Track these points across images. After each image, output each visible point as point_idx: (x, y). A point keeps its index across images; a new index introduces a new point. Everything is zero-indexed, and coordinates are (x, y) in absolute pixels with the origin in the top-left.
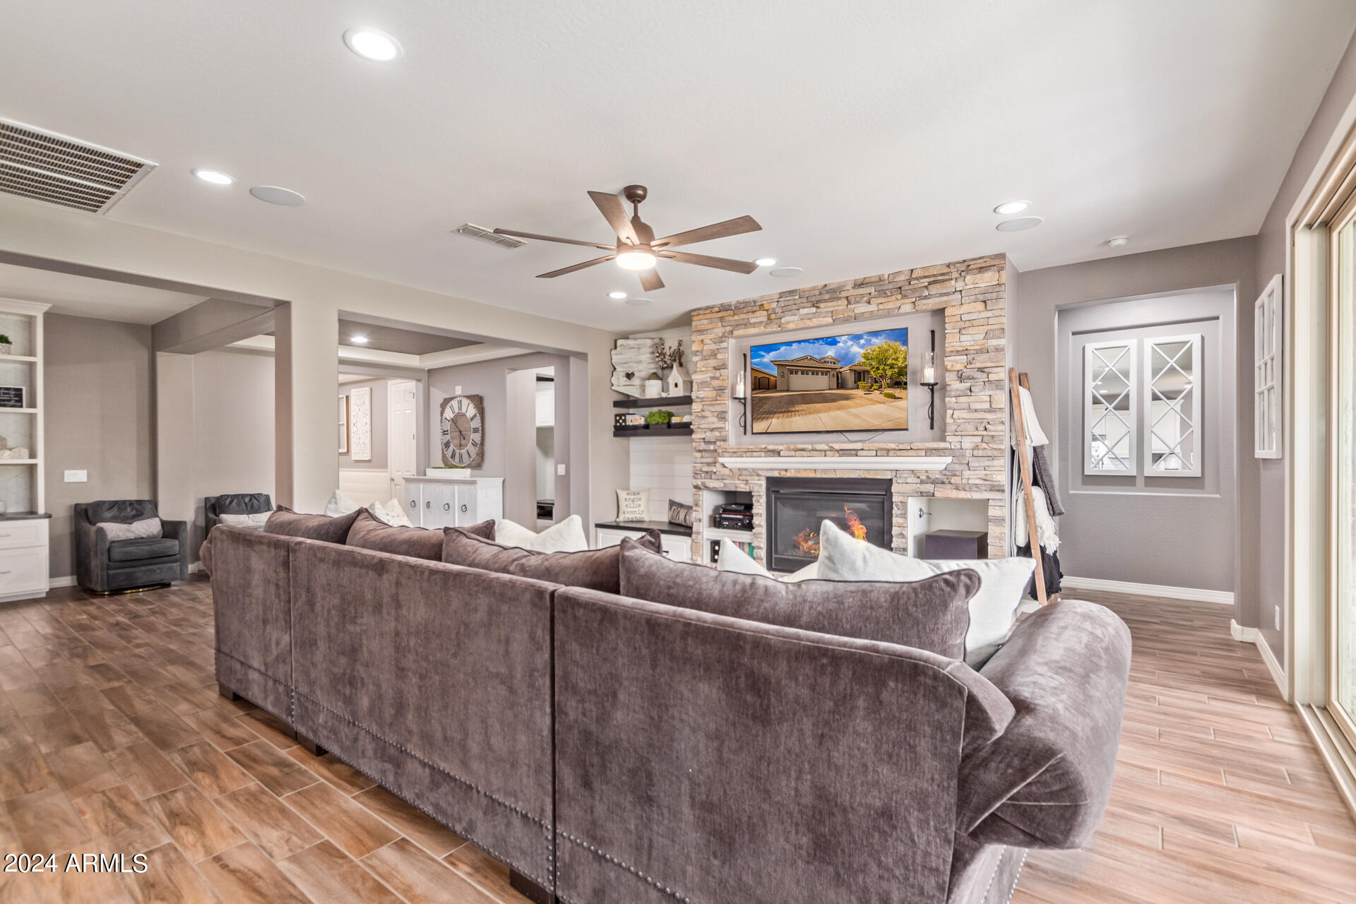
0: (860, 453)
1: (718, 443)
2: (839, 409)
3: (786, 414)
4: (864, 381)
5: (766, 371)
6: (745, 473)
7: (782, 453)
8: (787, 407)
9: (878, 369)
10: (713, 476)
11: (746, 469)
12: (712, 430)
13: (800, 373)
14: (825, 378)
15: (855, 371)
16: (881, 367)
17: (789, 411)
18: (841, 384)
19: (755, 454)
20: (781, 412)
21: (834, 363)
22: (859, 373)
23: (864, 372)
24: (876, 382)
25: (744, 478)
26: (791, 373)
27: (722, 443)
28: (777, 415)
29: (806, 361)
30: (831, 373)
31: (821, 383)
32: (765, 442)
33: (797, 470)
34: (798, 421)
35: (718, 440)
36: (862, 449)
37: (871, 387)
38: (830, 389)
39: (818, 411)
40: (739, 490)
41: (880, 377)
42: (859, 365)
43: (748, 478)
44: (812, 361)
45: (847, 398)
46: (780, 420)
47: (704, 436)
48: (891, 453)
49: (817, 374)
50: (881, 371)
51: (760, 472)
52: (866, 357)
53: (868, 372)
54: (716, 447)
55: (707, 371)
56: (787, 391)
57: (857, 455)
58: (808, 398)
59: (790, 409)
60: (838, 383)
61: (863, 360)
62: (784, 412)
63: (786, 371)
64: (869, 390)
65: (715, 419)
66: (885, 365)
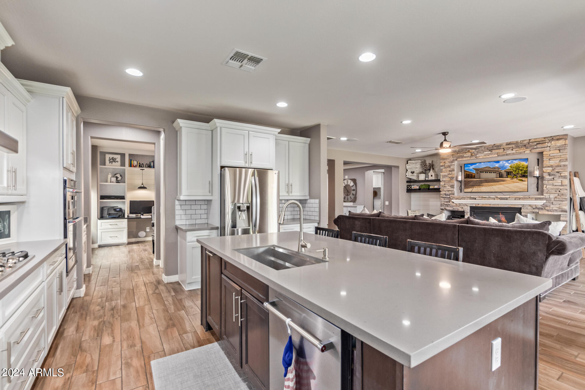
0: (508, 199)
1: (451, 195)
2: (500, 184)
3: (479, 186)
4: (510, 175)
5: (471, 172)
6: (461, 205)
7: (476, 199)
8: (480, 183)
9: (516, 171)
10: (449, 206)
11: (462, 204)
12: (448, 191)
13: (484, 172)
14: (495, 174)
15: (507, 172)
16: (517, 170)
17: (480, 185)
18: (501, 176)
19: (465, 199)
20: (477, 186)
21: (498, 169)
22: (508, 173)
23: (510, 172)
24: (515, 175)
25: (461, 207)
26: (481, 172)
27: (452, 195)
29: (487, 168)
30: (497, 172)
31: (493, 176)
32: (469, 195)
33: (482, 204)
34: (483, 189)
35: (451, 194)
36: (509, 198)
37: (513, 177)
38: (496, 178)
39: (492, 185)
40: (459, 210)
41: (517, 174)
42: (508, 170)
43: (463, 207)
44: (489, 168)
45: (503, 181)
46: (476, 188)
47: (445, 193)
48: (521, 199)
49: (491, 173)
50: (517, 172)
51: (468, 205)
52: (511, 167)
53: (512, 172)
54: (450, 197)
55: (446, 172)
56: (479, 178)
57: (507, 200)
58: (487, 181)
59: (481, 184)
60: (500, 176)
62: (478, 185)
63: (479, 172)
64: (512, 178)
65: (450, 188)
66: (519, 170)
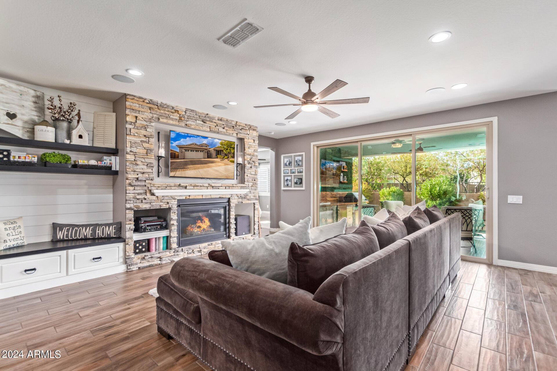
1: (147, 181)
2: (208, 167)
3: (183, 169)
4: (220, 155)
5: (175, 150)
6: (166, 198)
7: (188, 188)
8: (184, 166)
9: (227, 149)
10: (144, 201)
11: (167, 196)
12: (143, 173)
13: (190, 151)
14: (202, 153)
15: (216, 150)
16: (229, 149)
17: (184, 168)
18: (209, 156)
19: (173, 188)
20: (180, 169)
21: (206, 147)
22: (218, 151)
23: (221, 151)
24: (226, 155)
25: (166, 201)
26: (186, 151)
27: (150, 182)
28: (178, 170)
29: (193, 145)
30: (205, 151)
31: (200, 155)
32: (178, 181)
33: (195, 196)
34: (189, 172)
35: (147, 179)
36: (221, 186)
37: (224, 158)
38: (204, 158)
39: (198, 168)
40: (162, 208)
41: (228, 153)
42: (218, 147)
43: (168, 201)
44: (196, 146)
45: (212, 162)
46: (180, 172)
47: (137, 176)
48: (230, 188)
49: (198, 151)
50: (228, 150)
51: (176, 197)
52: (222, 144)
53: (222, 151)
54: (146, 184)
56: (184, 159)
57: (219, 189)
58: (194, 162)
59: (185, 167)
60: (208, 156)
61: (220, 145)
62: (182, 168)
63: (183, 150)
64: (223, 159)
66: (231, 148)
